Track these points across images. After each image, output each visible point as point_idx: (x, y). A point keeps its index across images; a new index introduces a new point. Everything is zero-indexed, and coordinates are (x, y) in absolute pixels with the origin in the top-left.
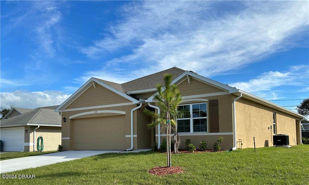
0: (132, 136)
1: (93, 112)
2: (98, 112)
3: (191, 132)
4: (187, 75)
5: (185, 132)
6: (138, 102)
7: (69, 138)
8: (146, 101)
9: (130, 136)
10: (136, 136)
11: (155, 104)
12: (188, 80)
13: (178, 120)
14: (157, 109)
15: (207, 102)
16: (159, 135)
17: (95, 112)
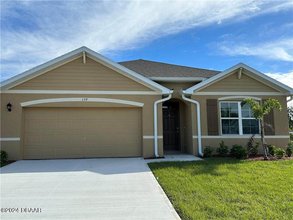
0: (156, 137)
1: (80, 99)
2: (90, 100)
3: (240, 135)
4: (241, 68)
6: (172, 92)
7: (19, 139)
8: (184, 92)
9: (151, 137)
10: (162, 137)
11: (192, 97)
12: (240, 74)
13: (222, 120)
14: (196, 104)
15: (259, 101)
16: (200, 137)
17: (84, 100)
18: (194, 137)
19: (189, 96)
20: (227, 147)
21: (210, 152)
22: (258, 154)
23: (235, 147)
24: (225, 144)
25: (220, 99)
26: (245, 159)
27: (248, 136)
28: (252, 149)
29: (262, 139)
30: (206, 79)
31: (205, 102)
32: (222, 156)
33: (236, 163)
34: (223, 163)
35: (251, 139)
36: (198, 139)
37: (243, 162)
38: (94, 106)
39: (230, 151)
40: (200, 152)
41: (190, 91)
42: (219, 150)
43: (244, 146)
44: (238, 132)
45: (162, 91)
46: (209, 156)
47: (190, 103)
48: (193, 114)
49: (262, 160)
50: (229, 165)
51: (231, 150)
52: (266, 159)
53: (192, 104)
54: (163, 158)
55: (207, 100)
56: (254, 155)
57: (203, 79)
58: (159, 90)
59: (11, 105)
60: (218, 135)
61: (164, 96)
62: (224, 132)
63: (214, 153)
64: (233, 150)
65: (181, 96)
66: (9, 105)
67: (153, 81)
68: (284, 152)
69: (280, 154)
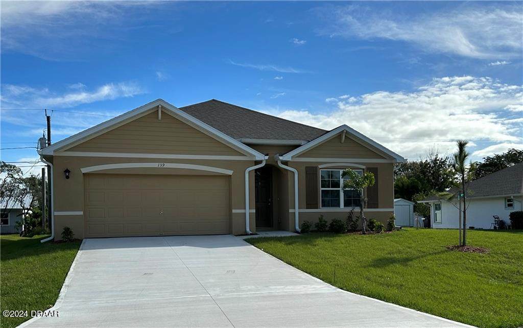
0: (248, 211)
1: (155, 165)
2: (167, 165)
3: (341, 207)
4: (345, 131)
5: (332, 206)
6: (267, 157)
7: (81, 213)
8: (281, 158)
9: (242, 211)
10: (254, 211)
11: (289, 163)
12: (344, 136)
13: (322, 191)
14: (293, 172)
15: (363, 169)
16: (297, 211)
17: (160, 165)
18: (291, 211)
19: (286, 163)
20: (326, 222)
21: (308, 227)
22: (358, 229)
23: (335, 221)
24: (324, 218)
25: (320, 167)
26: (343, 233)
27: (349, 209)
28: (352, 223)
29: (361, 212)
30: (306, 142)
31: (303, 169)
32: (321, 231)
33: (333, 236)
34: (321, 237)
35: (351, 213)
36: (295, 213)
37: (340, 236)
38: (172, 174)
39: (330, 226)
40: (297, 228)
41: (287, 157)
42: (317, 225)
43: (344, 220)
44: (338, 205)
45: (255, 156)
46: (307, 232)
47: (287, 170)
48: (290, 183)
49: (360, 234)
50: (326, 238)
51: (331, 224)
52: (364, 234)
53: (289, 172)
54: (256, 234)
55: (306, 167)
56: (354, 229)
57: (303, 142)
58: (251, 155)
59: (70, 172)
60: (317, 208)
61: (257, 163)
62: (324, 205)
63: (313, 228)
64: (332, 225)
65: (277, 162)
66: (67, 171)
67: (244, 143)
68: (383, 226)
69: (380, 227)
